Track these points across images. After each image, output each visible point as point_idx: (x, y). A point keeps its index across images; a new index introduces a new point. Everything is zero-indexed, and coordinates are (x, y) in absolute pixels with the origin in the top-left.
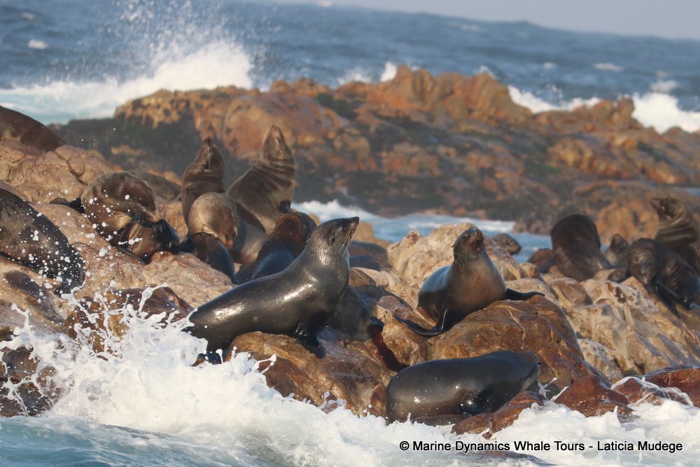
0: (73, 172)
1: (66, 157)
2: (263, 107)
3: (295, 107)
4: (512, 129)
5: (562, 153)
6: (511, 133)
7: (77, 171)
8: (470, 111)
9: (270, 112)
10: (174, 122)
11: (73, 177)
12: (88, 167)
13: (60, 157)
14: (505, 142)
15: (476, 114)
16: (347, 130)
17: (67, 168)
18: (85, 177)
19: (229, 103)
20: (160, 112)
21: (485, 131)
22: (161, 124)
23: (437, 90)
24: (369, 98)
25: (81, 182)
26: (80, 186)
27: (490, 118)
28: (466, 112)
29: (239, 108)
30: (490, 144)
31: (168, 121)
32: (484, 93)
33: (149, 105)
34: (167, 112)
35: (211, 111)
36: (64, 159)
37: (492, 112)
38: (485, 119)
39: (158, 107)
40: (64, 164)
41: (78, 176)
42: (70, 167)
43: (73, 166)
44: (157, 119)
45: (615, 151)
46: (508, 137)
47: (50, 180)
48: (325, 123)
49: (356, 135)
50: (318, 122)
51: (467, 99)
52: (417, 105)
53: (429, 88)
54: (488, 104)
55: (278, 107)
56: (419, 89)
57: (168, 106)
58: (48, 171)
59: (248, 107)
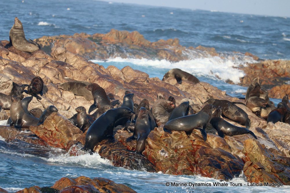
0: (205, 89)
1: (203, 85)
2: (76, 42)
3: (85, 41)
4: (146, 47)
5: (161, 54)
6: (146, 49)
7: (206, 89)
8: (133, 42)
9: (78, 43)
10: (48, 46)
11: (205, 90)
12: (209, 88)
13: (201, 85)
14: (145, 51)
15: (135, 43)
16: (100, 48)
17: (203, 88)
18: (208, 91)
19: (65, 40)
20: (44, 43)
21: (138, 48)
22: (45, 46)
23: (123, 36)
24: (103, 38)
25: (207, 92)
26: (208, 93)
27: (139, 44)
28: (132, 43)
29: (68, 42)
30: (141, 52)
31: (47, 45)
32: (136, 37)
33: (41, 41)
34: (46, 43)
35: (59, 42)
36: (202, 85)
37: (139, 42)
38: (137, 44)
39: (44, 41)
40: (202, 87)
41: (206, 90)
42: (204, 88)
43: (205, 87)
44: (44, 45)
45: (176, 54)
46: (145, 50)
47: (199, 91)
48: (94, 46)
49: (103, 50)
50: (92, 46)
51: (131, 38)
52: (117, 40)
53: (121, 36)
54: (138, 40)
55: (80, 41)
56: (118, 36)
57: (47, 41)
58: (198, 89)
59: (71, 42)
